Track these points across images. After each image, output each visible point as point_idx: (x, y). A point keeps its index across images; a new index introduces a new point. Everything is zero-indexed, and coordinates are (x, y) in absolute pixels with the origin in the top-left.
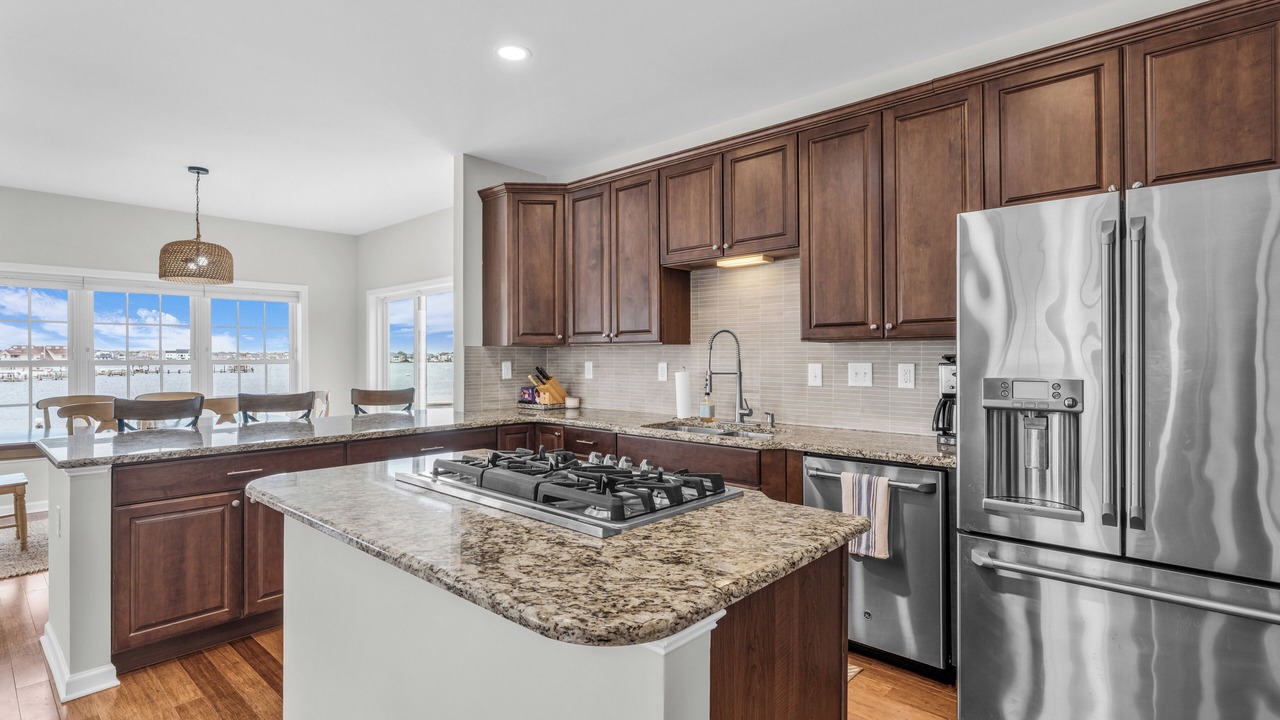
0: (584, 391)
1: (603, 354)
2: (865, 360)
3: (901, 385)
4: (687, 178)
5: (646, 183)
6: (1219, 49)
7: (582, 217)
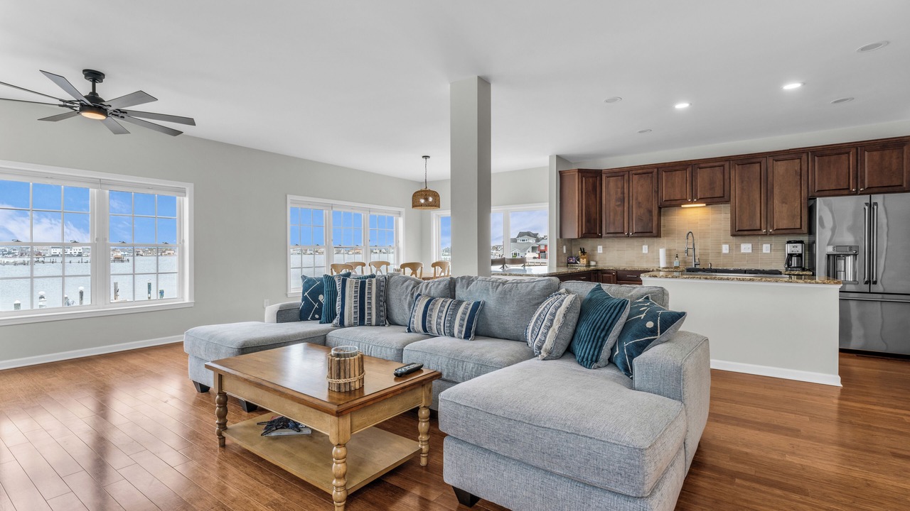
0: (597, 258)
1: (609, 242)
2: (749, 243)
3: (764, 252)
4: (674, 173)
5: (652, 173)
6: (887, 152)
7: (612, 185)
